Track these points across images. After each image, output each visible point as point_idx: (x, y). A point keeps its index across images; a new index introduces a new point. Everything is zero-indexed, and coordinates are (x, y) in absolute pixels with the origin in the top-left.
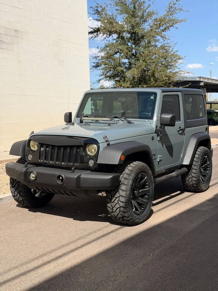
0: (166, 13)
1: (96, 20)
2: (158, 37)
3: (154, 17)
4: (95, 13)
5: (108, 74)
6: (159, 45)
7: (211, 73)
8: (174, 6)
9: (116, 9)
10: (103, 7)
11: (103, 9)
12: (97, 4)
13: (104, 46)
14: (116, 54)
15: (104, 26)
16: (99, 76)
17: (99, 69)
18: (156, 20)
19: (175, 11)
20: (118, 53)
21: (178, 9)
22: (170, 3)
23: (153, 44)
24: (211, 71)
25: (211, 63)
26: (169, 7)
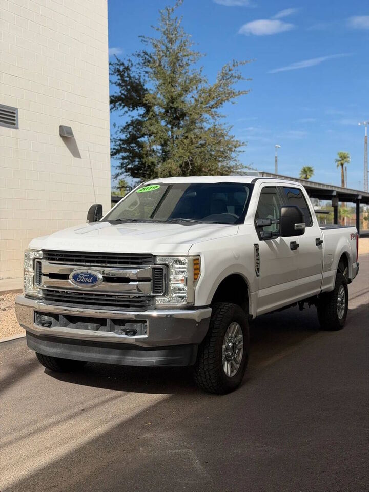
0: (217, 81)
1: (115, 83)
2: (206, 116)
3: (200, 86)
4: (113, 73)
5: (130, 166)
6: (207, 126)
7: (276, 161)
8: (230, 73)
9: (145, 71)
10: (126, 65)
11: (127, 69)
12: (118, 59)
13: (124, 124)
14: (144, 137)
15: (125, 93)
16: (115, 168)
17: (116, 158)
18: (204, 91)
19: (231, 80)
20: (145, 135)
21: (235, 77)
22: (225, 68)
23: (198, 125)
24: (276, 157)
25: (276, 146)
26: (222, 74)
